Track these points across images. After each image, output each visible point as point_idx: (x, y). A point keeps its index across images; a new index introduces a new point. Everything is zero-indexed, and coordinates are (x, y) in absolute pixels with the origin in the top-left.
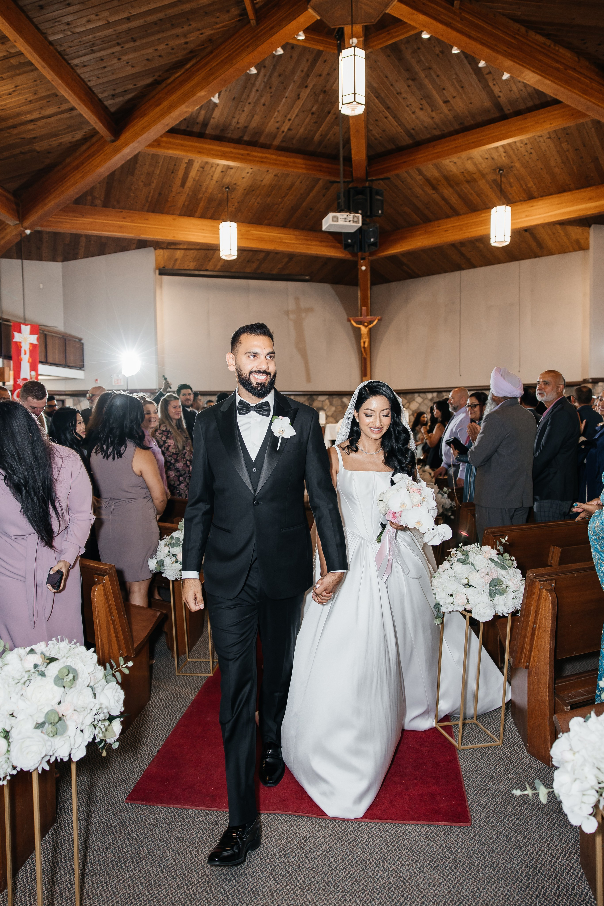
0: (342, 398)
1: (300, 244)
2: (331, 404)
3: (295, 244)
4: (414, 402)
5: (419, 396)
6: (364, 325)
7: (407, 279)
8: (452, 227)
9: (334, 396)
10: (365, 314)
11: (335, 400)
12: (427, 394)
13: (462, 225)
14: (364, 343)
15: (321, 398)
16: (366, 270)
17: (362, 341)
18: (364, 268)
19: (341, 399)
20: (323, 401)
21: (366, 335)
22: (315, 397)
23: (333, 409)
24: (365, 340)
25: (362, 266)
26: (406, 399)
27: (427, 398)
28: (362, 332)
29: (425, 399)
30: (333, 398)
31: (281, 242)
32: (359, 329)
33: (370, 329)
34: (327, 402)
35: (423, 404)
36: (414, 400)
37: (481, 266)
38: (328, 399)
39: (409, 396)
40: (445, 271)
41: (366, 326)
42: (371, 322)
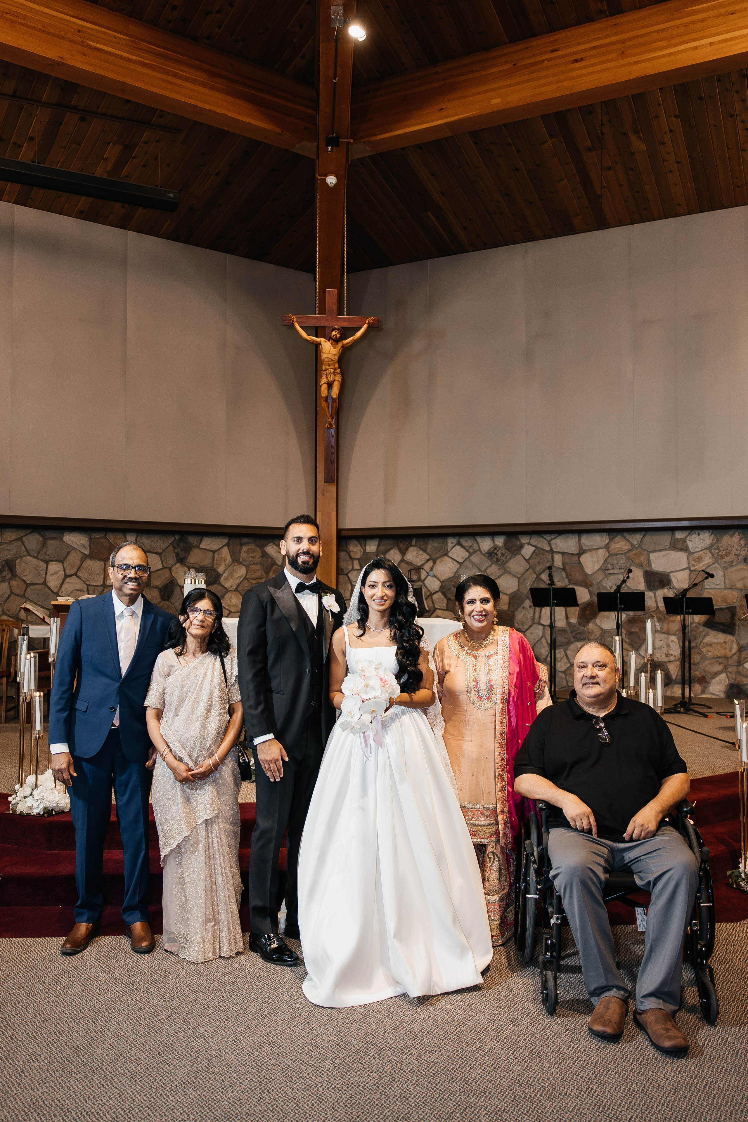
0: (266, 545)
1: (144, 65)
2: (236, 560)
3: (130, 60)
4: (446, 558)
5: (459, 544)
6: (329, 339)
7: (431, 256)
8: (595, 48)
9: (245, 540)
10: (335, 308)
11: (245, 548)
12: (479, 539)
13: (623, 42)
14: (330, 385)
15: (208, 543)
16: (335, 185)
17: (324, 380)
18: (331, 180)
19: (262, 547)
20: (214, 552)
21: (337, 366)
22: (193, 540)
23: (242, 571)
24: (331, 378)
25: (327, 176)
26: (425, 551)
27: (480, 550)
28: (324, 356)
29: (476, 552)
30: (241, 545)
31: (82, 44)
32: (318, 345)
33: (345, 350)
34: (225, 552)
35: (467, 563)
36: (446, 554)
37: (621, 223)
38: (228, 545)
39: (433, 544)
40: (529, 237)
41: (336, 341)
42: (346, 332)
